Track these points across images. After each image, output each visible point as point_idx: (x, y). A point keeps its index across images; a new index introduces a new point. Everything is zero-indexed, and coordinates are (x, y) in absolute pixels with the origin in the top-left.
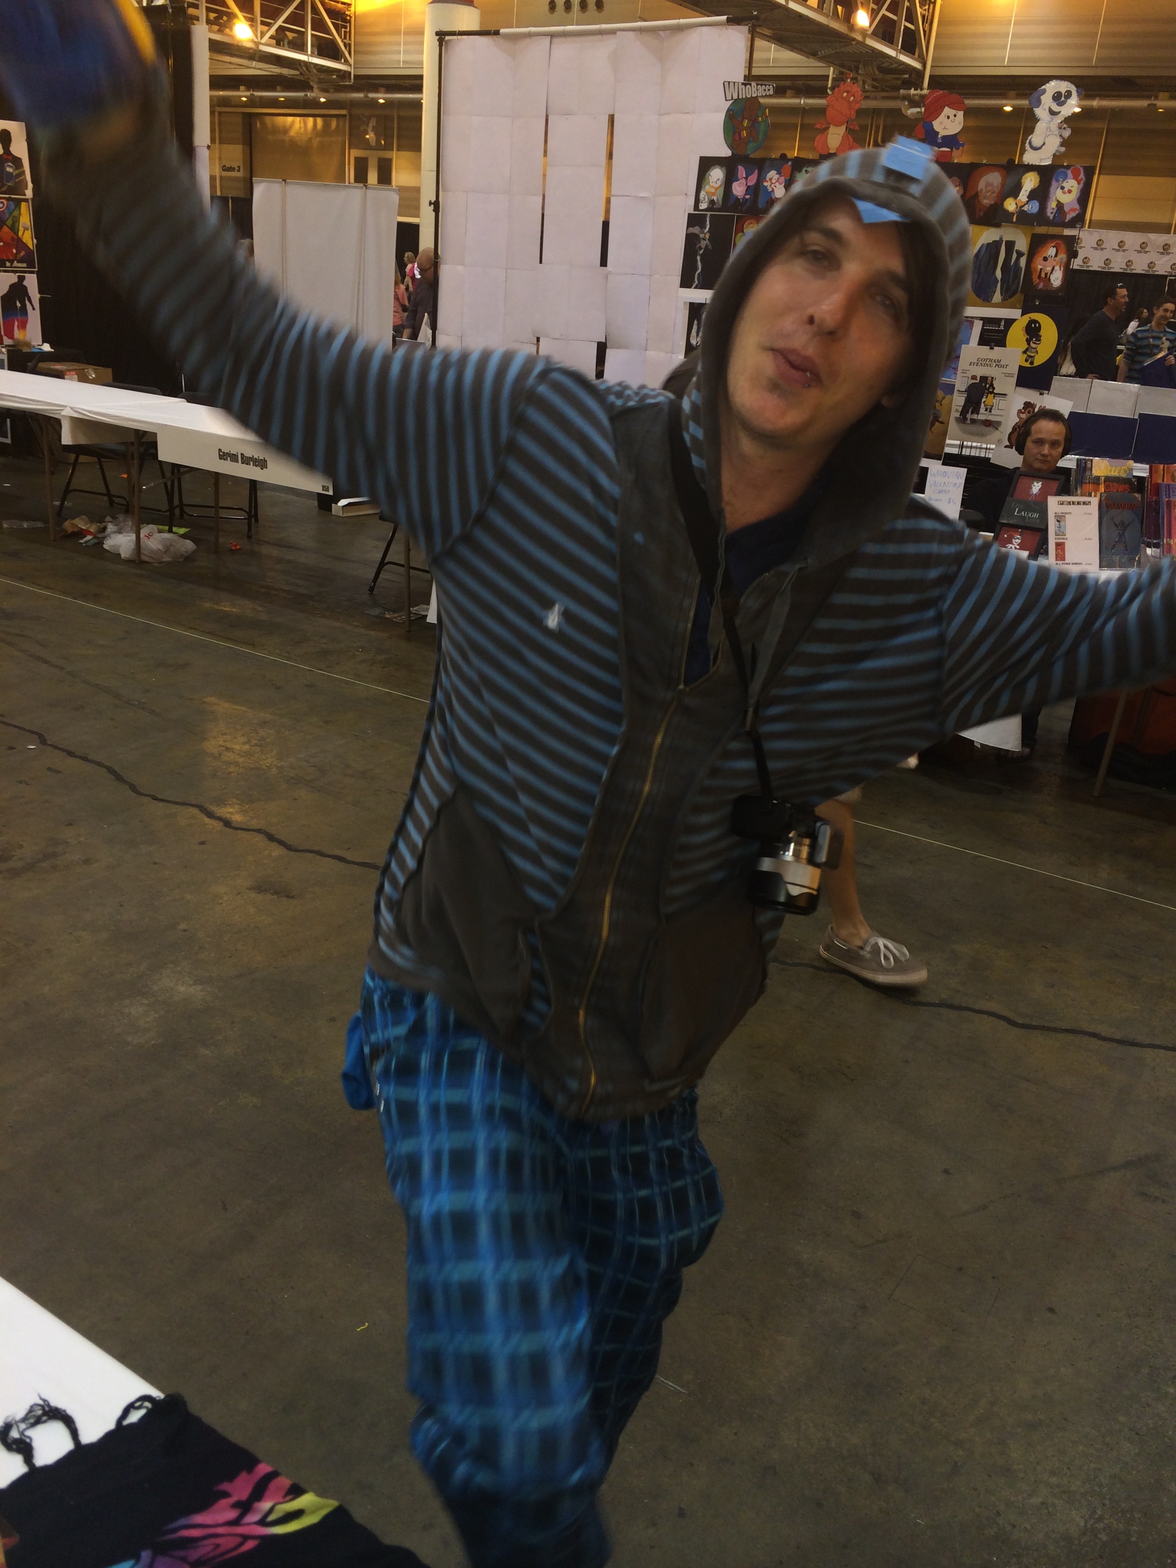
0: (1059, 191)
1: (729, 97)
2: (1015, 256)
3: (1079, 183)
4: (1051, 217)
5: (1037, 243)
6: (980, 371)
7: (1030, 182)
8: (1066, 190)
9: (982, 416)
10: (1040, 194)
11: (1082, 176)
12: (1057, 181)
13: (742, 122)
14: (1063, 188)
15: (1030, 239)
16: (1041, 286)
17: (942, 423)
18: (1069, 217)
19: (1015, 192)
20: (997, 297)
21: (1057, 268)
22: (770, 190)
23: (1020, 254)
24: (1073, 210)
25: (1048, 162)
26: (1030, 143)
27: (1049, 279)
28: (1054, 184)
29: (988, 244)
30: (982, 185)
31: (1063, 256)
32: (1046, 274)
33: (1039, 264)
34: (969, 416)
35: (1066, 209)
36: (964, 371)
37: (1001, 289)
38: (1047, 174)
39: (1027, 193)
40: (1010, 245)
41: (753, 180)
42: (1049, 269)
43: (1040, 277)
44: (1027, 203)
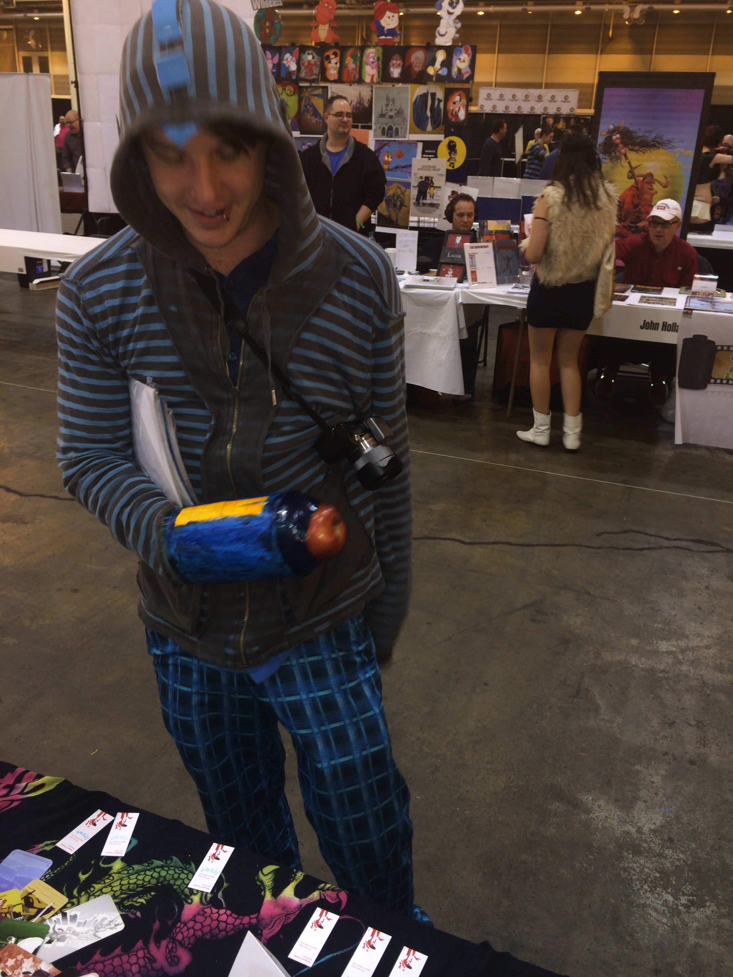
0: (458, 61)
1: (255, 8)
2: (437, 102)
3: (469, 55)
4: (455, 77)
5: (449, 93)
6: (425, 174)
7: (441, 56)
8: (462, 60)
9: (428, 201)
10: (447, 63)
11: (470, 51)
12: (456, 55)
13: (265, 23)
14: (460, 59)
15: (444, 91)
16: (453, 120)
17: (406, 206)
18: (465, 77)
19: (432, 62)
20: (429, 128)
21: (461, 108)
22: (287, 66)
23: (440, 101)
24: (467, 72)
25: (449, 44)
26: (438, 32)
27: (458, 116)
28: (455, 57)
29: (421, 96)
30: (413, 58)
31: (464, 101)
32: (456, 112)
33: (451, 107)
34: (421, 201)
35: (463, 72)
36: (415, 174)
37: (431, 122)
38: (450, 51)
39: (440, 63)
40: (433, 95)
41: (276, 60)
42: (457, 109)
43: (452, 114)
44: (440, 69)
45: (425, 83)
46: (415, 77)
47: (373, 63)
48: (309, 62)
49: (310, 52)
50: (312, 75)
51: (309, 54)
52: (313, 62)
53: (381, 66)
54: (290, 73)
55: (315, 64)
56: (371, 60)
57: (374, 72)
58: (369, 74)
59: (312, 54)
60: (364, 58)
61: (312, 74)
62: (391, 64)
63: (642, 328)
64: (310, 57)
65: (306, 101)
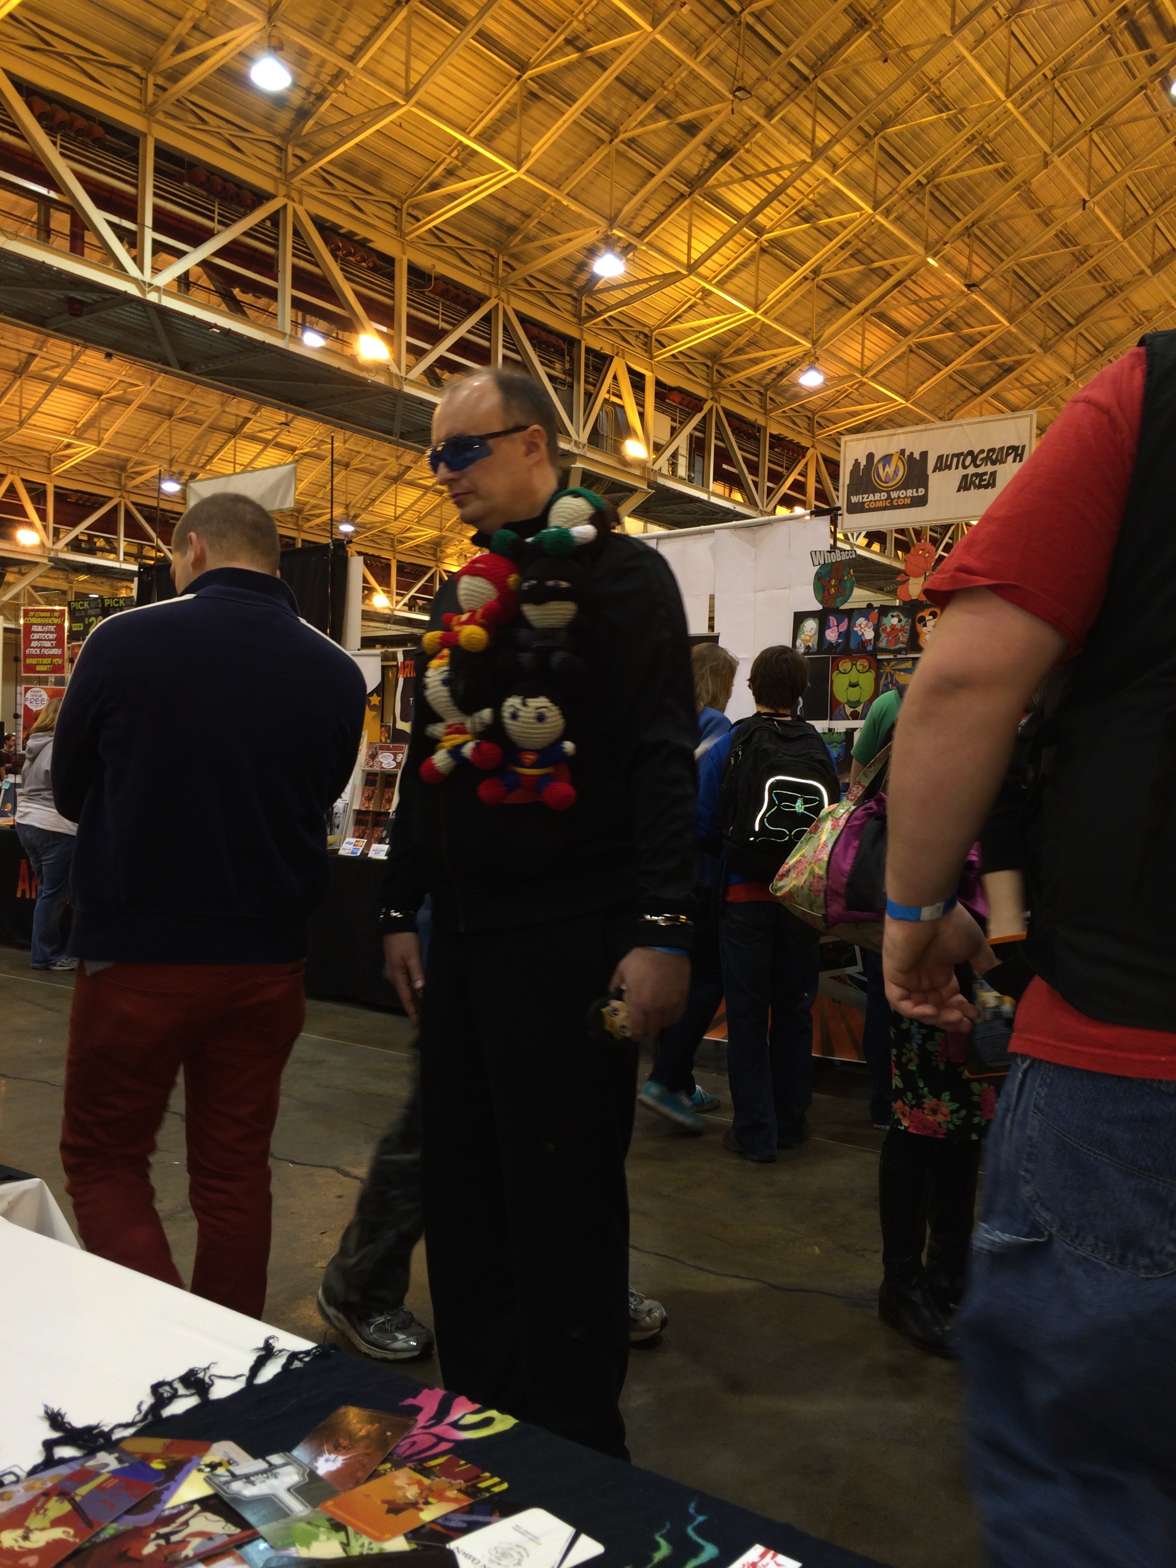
1: (816, 563)
13: (830, 582)
22: (860, 633)
41: (844, 627)
48: (893, 627)
49: (895, 614)
50: (896, 644)
51: (893, 616)
52: (899, 626)
54: (863, 643)
55: (902, 629)
59: (898, 616)
61: (897, 641)
64: (895, 621)
65: (887, 678)
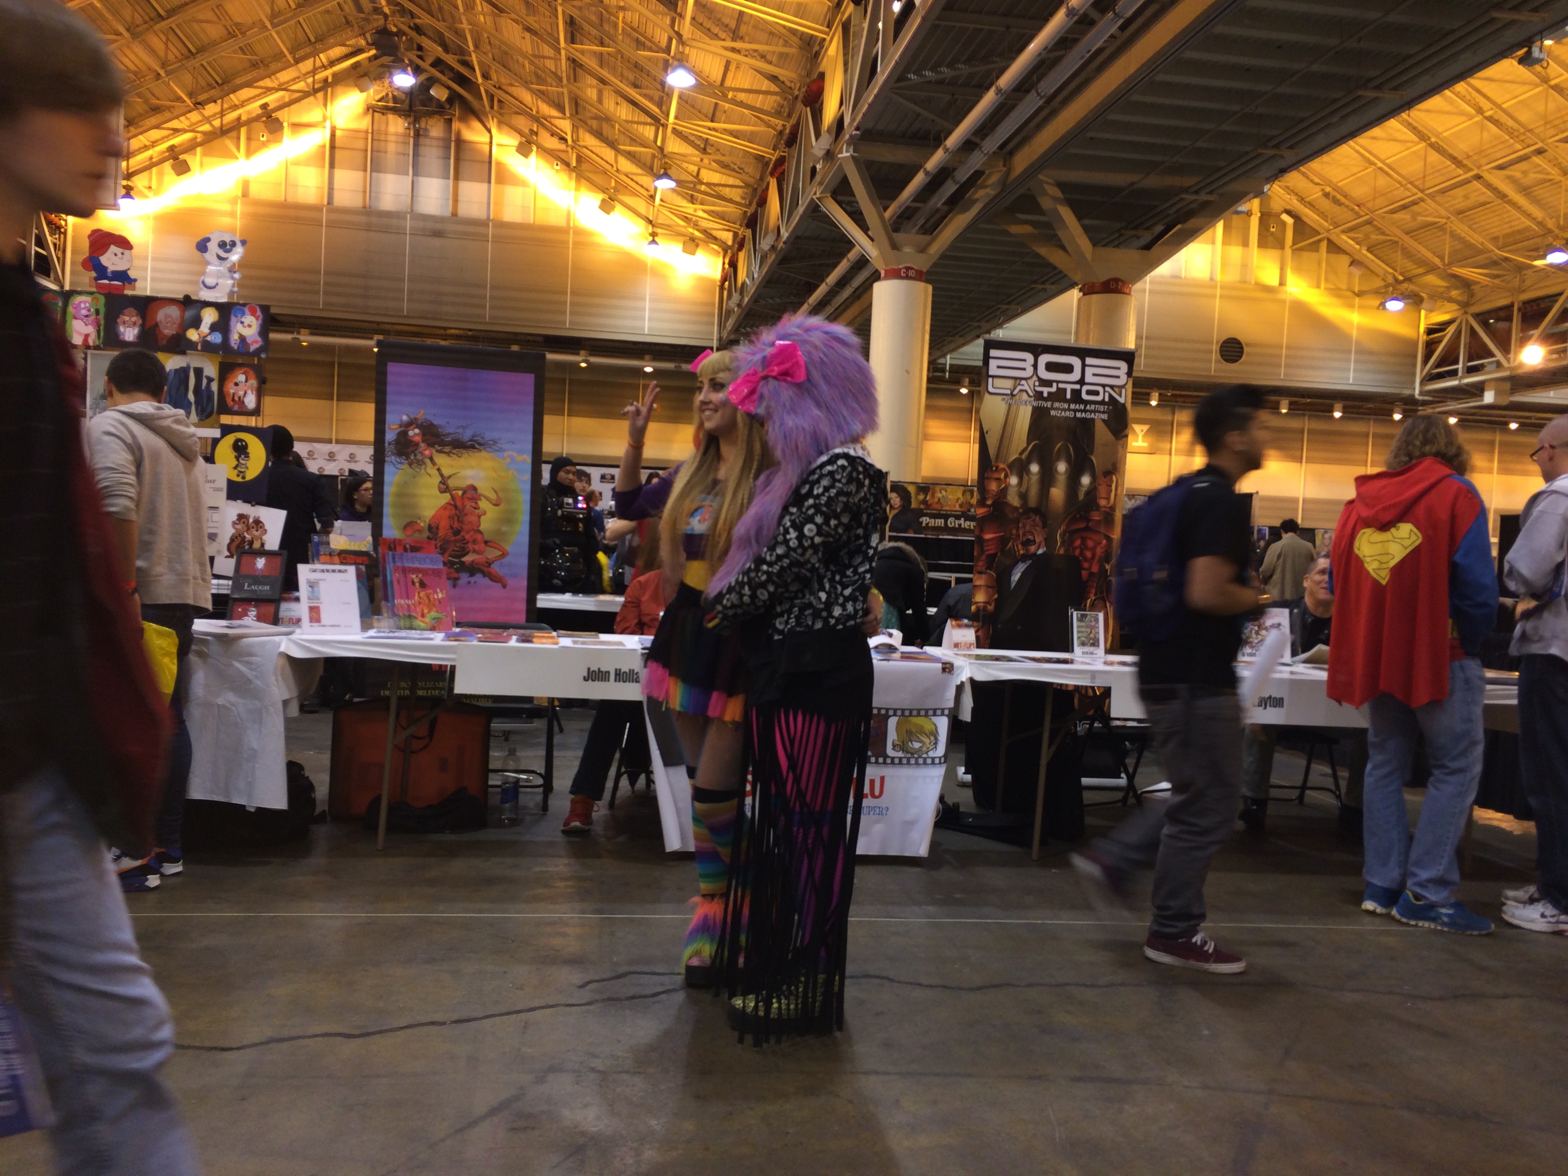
0: (239, 326)
2: (205, 381)
3: (257, 319)
4: (236, 347)
5: (226, 371)
7: (209, 316)
8: (246, 324)
10: (222, 326)
11: (259, 313)
12: (236, 316)
14: (242, 323)
15: (217, 368)
16: (236, 408)
18: (252, 348)
19: (196, 323)
21: (249, 392)
23: (210, 380)
24: (255, 342)
25: (224, 300)
26: (203, 283)
27: (243, 402)
28: (233, 320)
29: (176, 370)
30: (161, 316)
31: (253, 382)
32: (239, 398)
33: (231, 389)
35: (249, 341)
37: (197, 410)
38: (225, 310)
39: (209, 326)
40: (199, 372)
42: (241, 393)
43: (233, 400)
44: (210, 334)
45: (183, 353)
46: (164, 342)
47: (87, 316)
53: (102, 322)
56: (84, 312)
57: (90, 330)
58: (79, 333)
60: (70, 310)
62: (119, 321)
63: (586, 679)
